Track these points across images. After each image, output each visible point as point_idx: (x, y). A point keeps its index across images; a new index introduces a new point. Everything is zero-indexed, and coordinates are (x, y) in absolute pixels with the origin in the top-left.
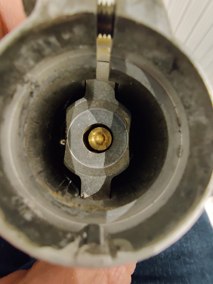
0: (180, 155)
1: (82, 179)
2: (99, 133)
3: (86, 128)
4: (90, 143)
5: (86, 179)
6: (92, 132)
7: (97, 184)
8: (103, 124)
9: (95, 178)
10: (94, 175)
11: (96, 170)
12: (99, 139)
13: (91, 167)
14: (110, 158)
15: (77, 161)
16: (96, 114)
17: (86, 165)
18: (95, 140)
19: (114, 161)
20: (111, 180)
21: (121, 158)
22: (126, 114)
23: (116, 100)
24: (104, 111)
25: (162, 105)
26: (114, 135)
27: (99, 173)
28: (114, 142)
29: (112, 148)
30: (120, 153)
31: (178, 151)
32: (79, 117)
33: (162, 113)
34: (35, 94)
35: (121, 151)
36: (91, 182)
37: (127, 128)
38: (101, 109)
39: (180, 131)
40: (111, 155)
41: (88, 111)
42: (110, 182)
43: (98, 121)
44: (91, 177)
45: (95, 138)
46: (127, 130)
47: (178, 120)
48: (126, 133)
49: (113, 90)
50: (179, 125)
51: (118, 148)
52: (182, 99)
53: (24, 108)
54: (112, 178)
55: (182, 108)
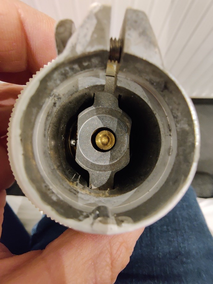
0: (170, 154)
1: (90, 173)
2: (105, 136)
3: (94, 131)
4: (97, 143)
5: (93, 174)
6: (99, 134)
7: (102, 178)
8: (108, 128)
9: (101, 172)
10: (100, 171)
11: (102, 166)
12: (105, 140)
13: (98, 164)
14: (113, 156)
15: (86, 159)
16: (103, 119)
17: (93, 162)
18: (101, 141)
19: (117, 159)
20: (114, 174)
21: (123, 157)
22: (127, 120)
23: (119, 108)
24: (109, 117)
25: (157, 114)
26: (117, 137)
27: (104, 168)
28: (117, 143)
29: (115, 148)
30: (122, 152)
31: (169, 151)
32: (88, 122)
33: (157, 121)
34: (57, 105)
35: (123, 151)
36: (98, 176)
37: (128, 132)
38: (106, 115)
39: (170, 135)
40: (114, 154)
41: (95, 117)
42: (113, 177)
43: (104, 125)
44: (98, 172)
45: (101, 139)
46: (128, 133)
47: (169, 126)
48: (127, 136)
49: (117, 100)
50: (170, 130)
51: (121, 148)
52: (172, 110)
53: (48, 115)
54: (115, 173)
55: (172, 117)
